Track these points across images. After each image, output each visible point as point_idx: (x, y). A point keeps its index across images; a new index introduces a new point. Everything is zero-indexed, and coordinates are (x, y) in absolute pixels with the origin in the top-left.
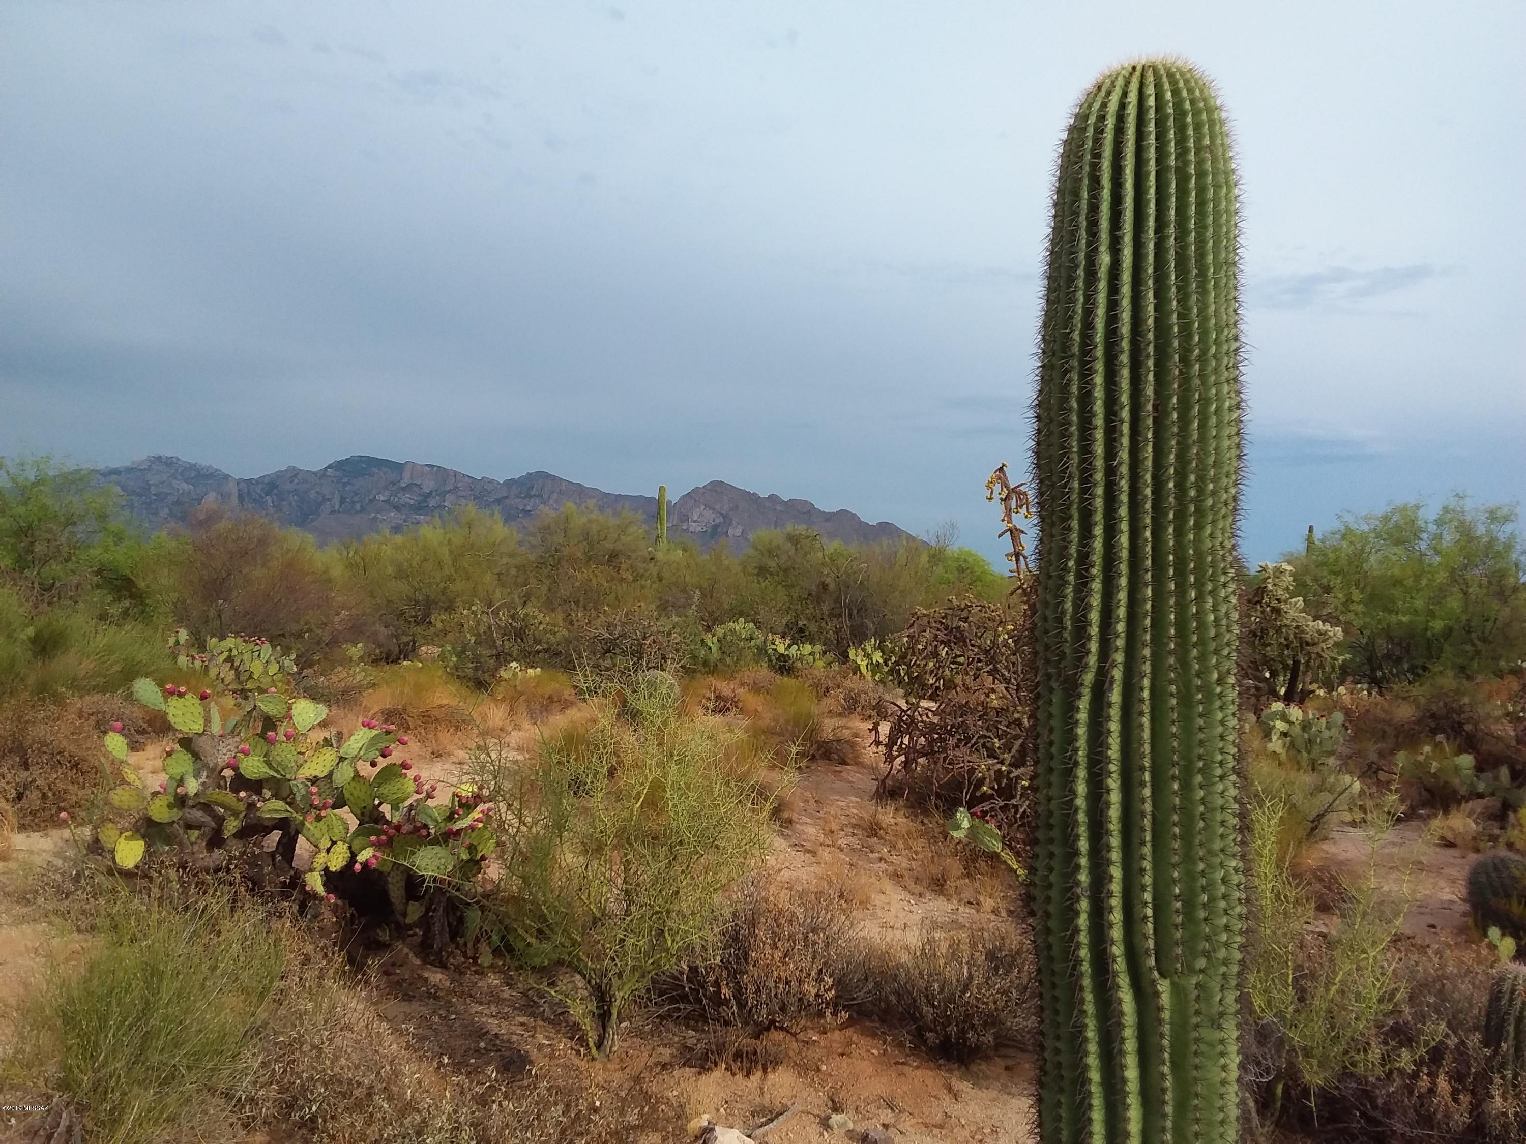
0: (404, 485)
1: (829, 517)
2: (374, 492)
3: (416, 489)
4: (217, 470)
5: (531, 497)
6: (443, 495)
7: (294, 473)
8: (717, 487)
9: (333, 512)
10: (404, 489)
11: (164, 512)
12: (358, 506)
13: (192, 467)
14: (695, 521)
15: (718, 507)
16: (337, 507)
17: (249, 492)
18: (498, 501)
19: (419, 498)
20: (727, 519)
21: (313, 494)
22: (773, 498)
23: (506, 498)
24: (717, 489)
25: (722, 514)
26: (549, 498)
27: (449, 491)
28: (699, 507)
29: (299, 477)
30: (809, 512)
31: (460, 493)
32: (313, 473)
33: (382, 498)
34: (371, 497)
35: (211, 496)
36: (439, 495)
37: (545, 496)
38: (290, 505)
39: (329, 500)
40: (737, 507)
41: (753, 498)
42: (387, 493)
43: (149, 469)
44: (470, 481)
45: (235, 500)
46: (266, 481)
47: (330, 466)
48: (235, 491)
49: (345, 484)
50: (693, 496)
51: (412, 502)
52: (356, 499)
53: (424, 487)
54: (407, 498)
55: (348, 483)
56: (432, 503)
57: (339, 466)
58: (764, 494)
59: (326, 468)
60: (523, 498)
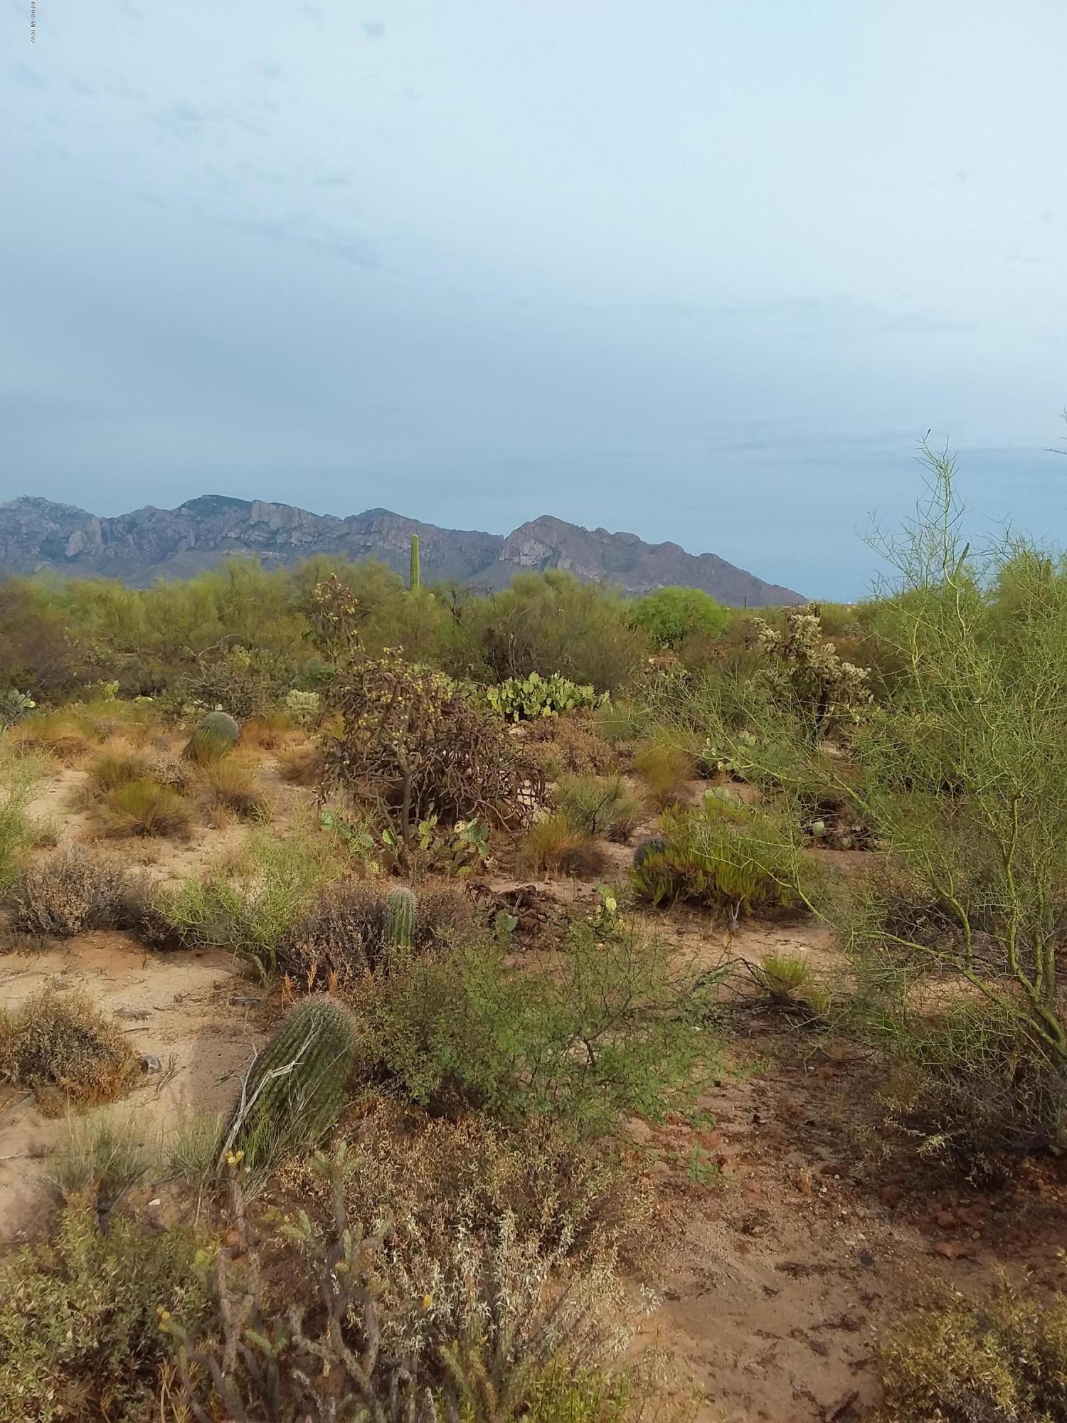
0: (253, 523)
1: (654, 550)
2: (226, 530)
3: (263, 526)
4: (81, 510)
5: (371, 533)
6: (289, 531)
7: (152, 513)
8: (546, 522)
9: (190, 549)
10: (253, 527)
11: (36, 550)
12: (212, 544)
13: (58, 507)
14: (526, 555)
15: (547, 541)
16: (192, 544)
17: (111, 530)
18: (341, 538)
19: (269, 535)
20: (556, 553)
21: (170, 533)
22: (600, 532)
23: (348, 534)
24: (548, 524)
25: (551, 548)
26: (388, 534)
27: (295, 528)
28: (529, 541)
29: (157, 516)
30: (634, 544)
31: (304, 530)
32: (171, 513)
33: (233, 536)
34: (224, 534)
35: (78, 535)
36: (285, 532)
37: (384, 532)
38: (150, 541)
39: (184, 537)
40: (565, 541)
41: (581, 532)
42: (238, 530)
43: (19, 509)
44: (314, 518)
45: (99, 539)
46: (127, 519)
47: (184, 506)
48: (98, 529)
49: (198, 523)
50: (525, 531)
51: (261, 539)
52: (210, 536)
53: (271, 524)
54: (256, 535)
55: (202, 521)
56: (280, 539)
57: (193, 504)
58: (591, 528)
59: (180, 508)
60: (365, 534)
